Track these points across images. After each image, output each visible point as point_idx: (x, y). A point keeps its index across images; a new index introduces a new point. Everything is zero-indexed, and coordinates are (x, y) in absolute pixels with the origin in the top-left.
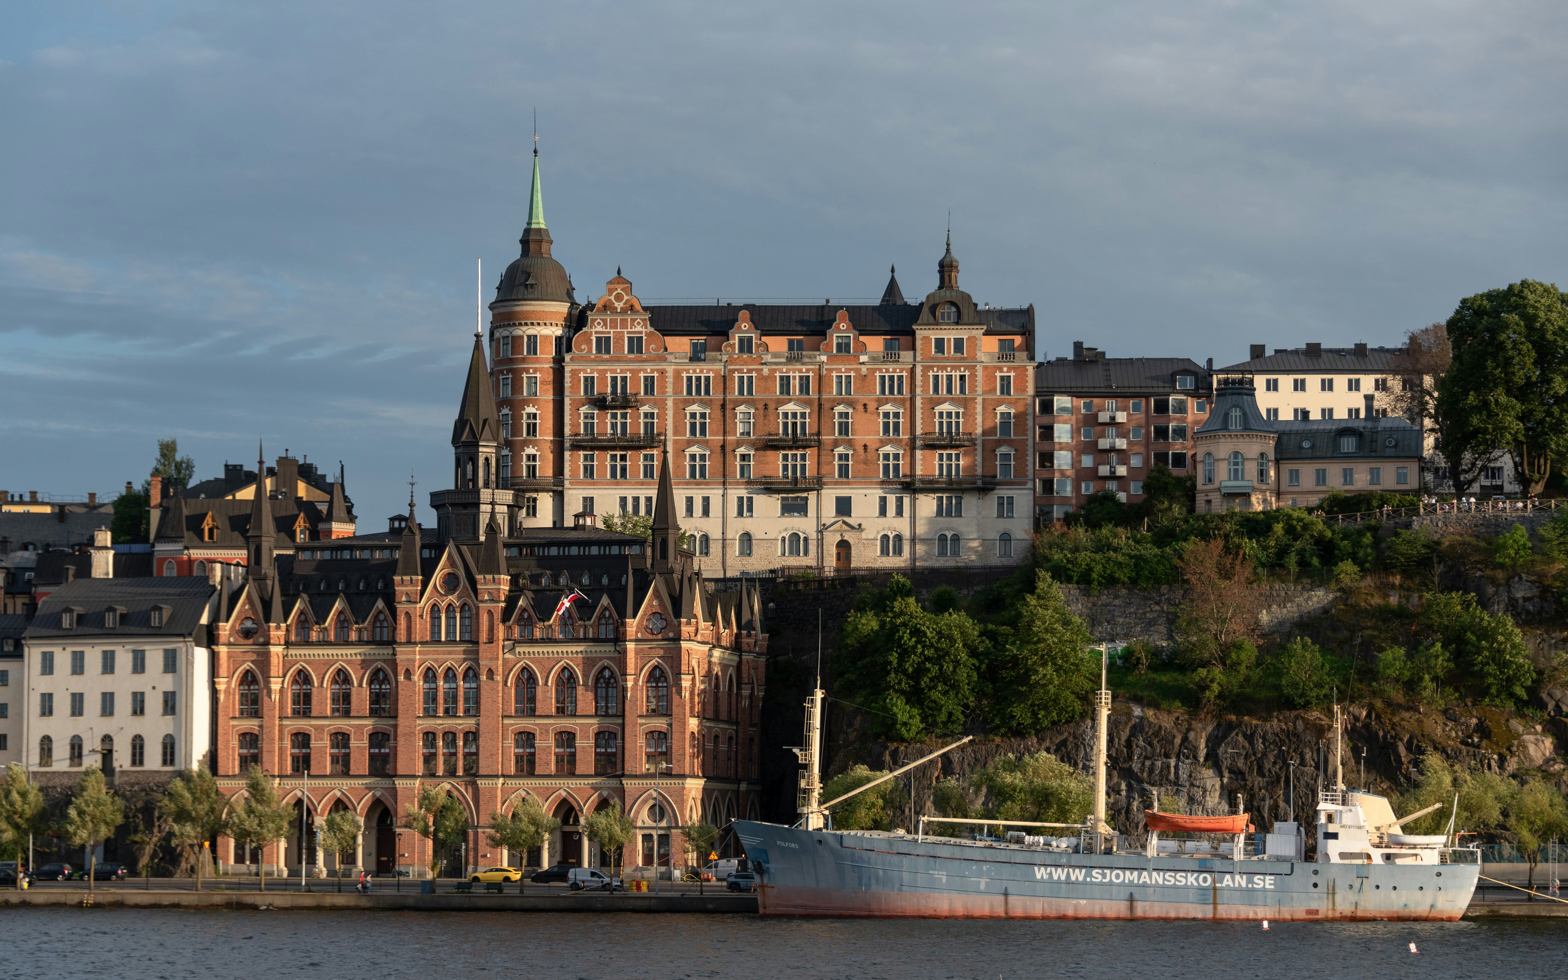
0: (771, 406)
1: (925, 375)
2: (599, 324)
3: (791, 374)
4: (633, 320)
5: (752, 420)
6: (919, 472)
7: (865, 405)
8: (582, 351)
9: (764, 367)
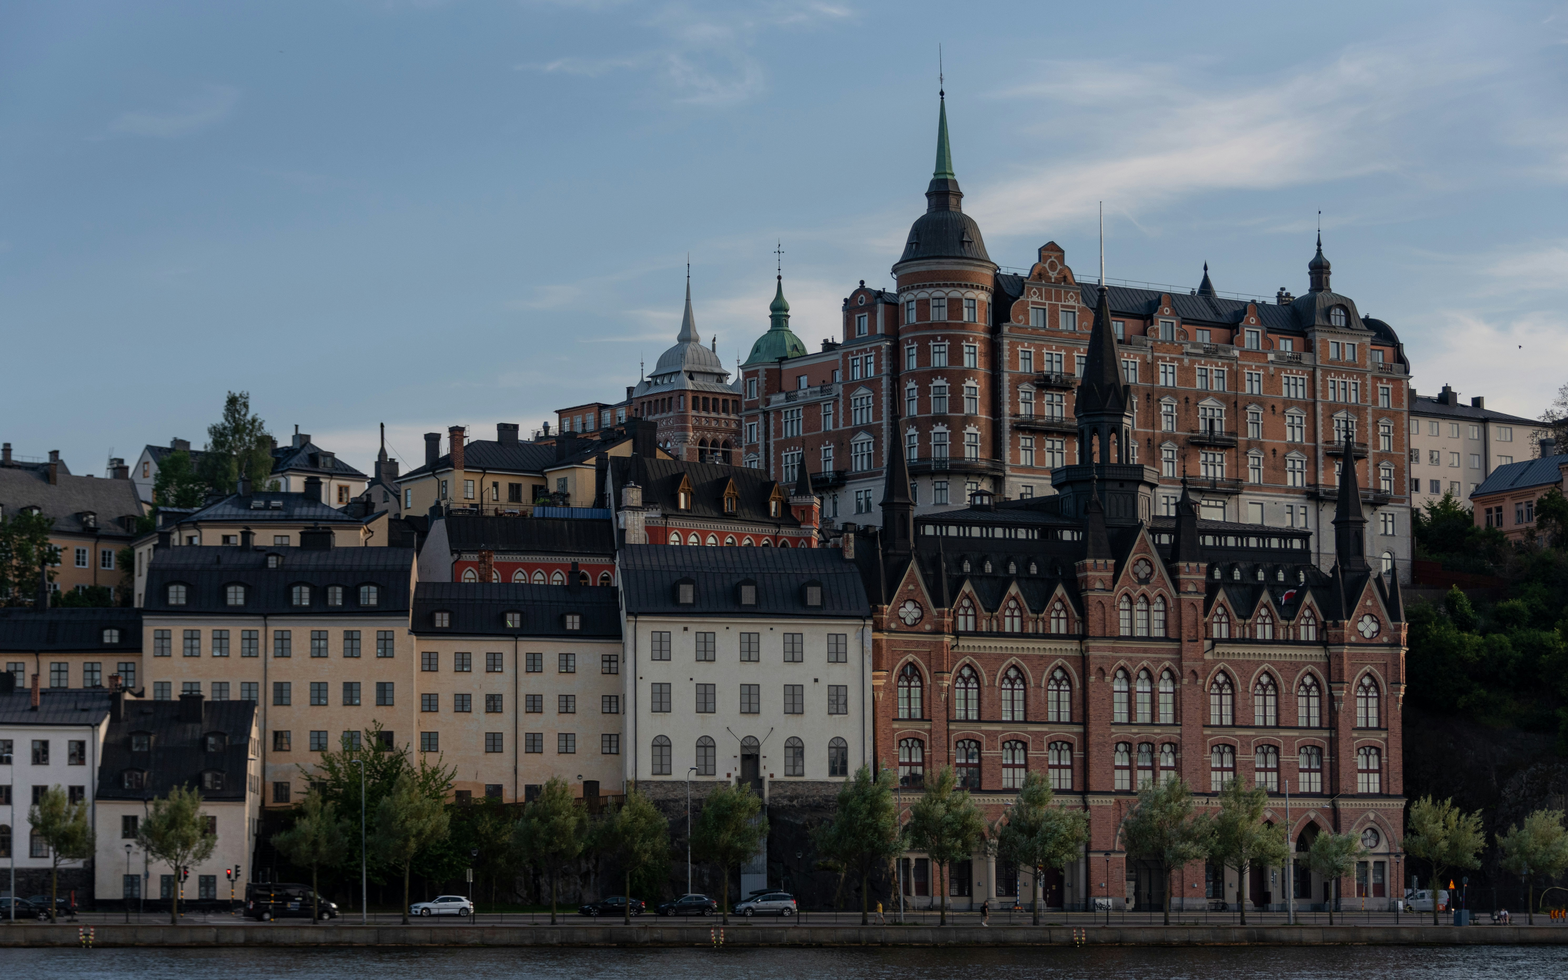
0: (1192, 401)
1: (1324, 381)
2: (1035, 293)
3: (1208, 367)
4: (1067, 293)
5: (1175, 414)
6: (1321, 482)
7: (1273, 407)
8: (1019, 322)
9: (1184, 357)
